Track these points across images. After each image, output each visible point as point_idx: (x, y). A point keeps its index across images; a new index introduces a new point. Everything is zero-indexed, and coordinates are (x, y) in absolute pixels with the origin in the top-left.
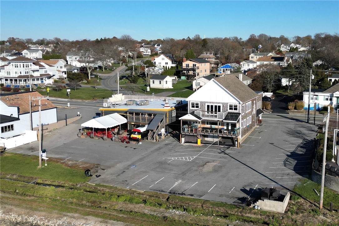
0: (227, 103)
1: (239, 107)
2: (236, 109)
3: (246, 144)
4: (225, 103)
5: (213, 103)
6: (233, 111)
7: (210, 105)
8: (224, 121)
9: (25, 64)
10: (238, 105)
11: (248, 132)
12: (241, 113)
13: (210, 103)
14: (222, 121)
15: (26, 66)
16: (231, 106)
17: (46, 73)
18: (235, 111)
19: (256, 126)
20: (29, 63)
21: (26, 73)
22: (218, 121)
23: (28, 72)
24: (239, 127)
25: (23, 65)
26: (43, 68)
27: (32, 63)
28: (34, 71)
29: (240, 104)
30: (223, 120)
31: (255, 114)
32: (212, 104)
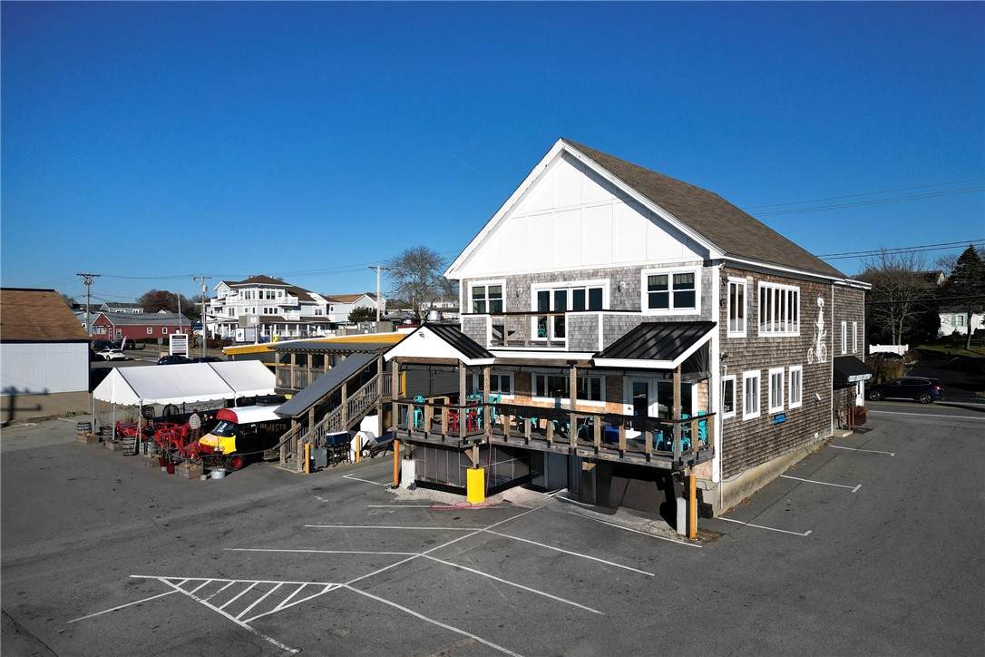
0: (638, 270)
1: (707, 285)
2: (685, 300)
3: (754, 519)
4: (625, 272)
5: (566, 277)
6: (671, 312)
7: (551, 287)
8: (599, 362)
9: (265, 291)
10: (699, 271)
11: (776, 451)
12: (715, 317)
13: (553, 278)
14: (592, 362)
15: (268, 297)
16: (657, 284)
17: (318, 316)
18: (684, 313)
19: (833, 431)
20: (275, 290)
21: (266, 312)
22: (572, 363)
23: (271, 309)
24: (709, 408)
25: (261, 293)
26: (311, 304)
27: (283, 291)
28: (287, 308)
29: (708, 263)
30: (597, 355)
31: (827, 367)
32: (560, 285)
